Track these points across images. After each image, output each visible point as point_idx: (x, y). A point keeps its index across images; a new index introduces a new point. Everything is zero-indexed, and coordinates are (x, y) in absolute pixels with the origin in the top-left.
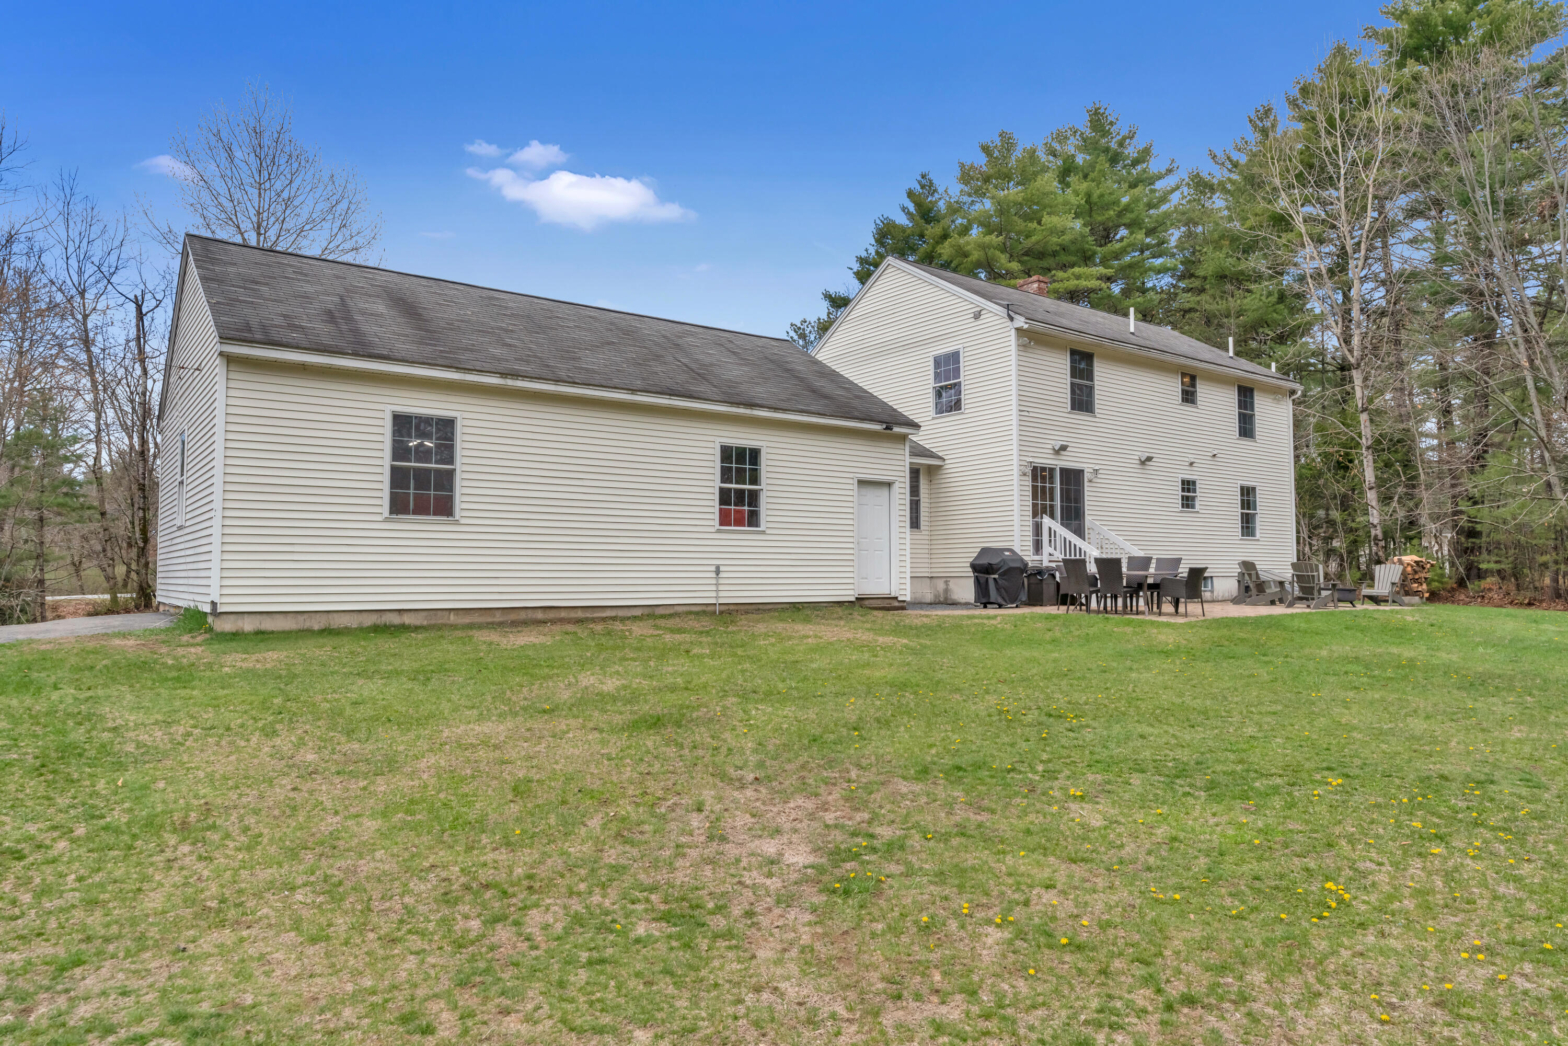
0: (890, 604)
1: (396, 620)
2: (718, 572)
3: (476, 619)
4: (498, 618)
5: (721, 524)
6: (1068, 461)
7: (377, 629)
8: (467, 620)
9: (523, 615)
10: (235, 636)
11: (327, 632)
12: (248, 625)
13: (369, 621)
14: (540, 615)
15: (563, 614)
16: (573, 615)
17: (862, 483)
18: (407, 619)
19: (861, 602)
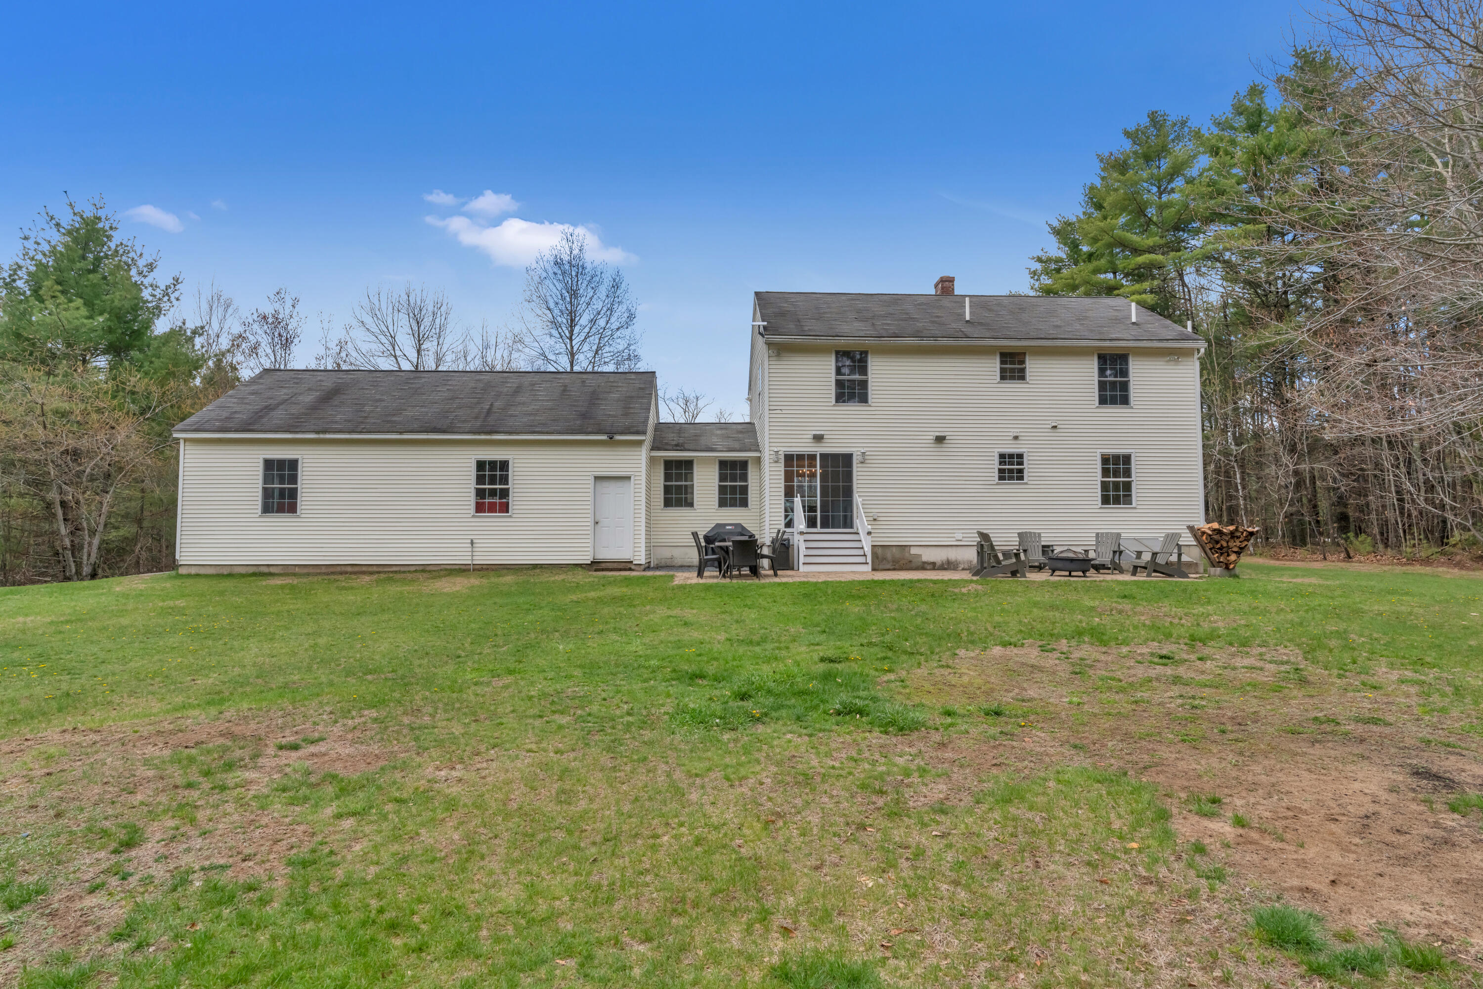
0: (626, 566)
1: (266, 570)
2: (472, 543)
3: (311, 570)
4: (324, 570)
5: (477, 512)
6: (830, 447)
7: (254, 574)
8: (305, 571)
9: (339, 569)
10: (189, 576)
11: (230, 575)
12: (193, 571)
13: (251, 570)
14: (349, 569)
15: (364, 569)
16: (370, 569)
17: (597, 478)
18: (272, 570)
19: (596, 565)
